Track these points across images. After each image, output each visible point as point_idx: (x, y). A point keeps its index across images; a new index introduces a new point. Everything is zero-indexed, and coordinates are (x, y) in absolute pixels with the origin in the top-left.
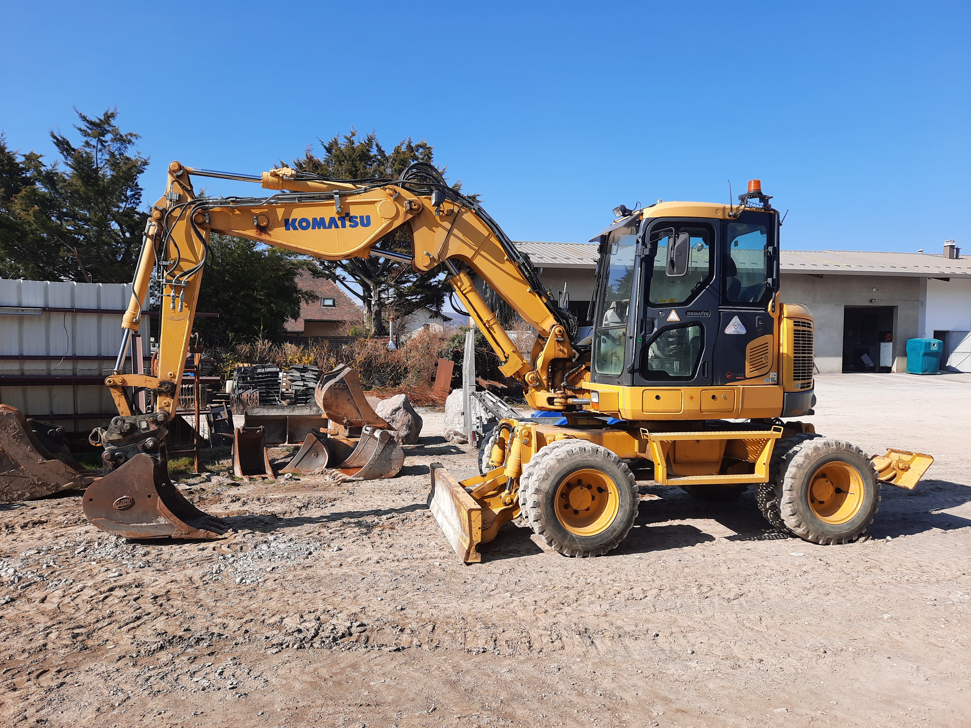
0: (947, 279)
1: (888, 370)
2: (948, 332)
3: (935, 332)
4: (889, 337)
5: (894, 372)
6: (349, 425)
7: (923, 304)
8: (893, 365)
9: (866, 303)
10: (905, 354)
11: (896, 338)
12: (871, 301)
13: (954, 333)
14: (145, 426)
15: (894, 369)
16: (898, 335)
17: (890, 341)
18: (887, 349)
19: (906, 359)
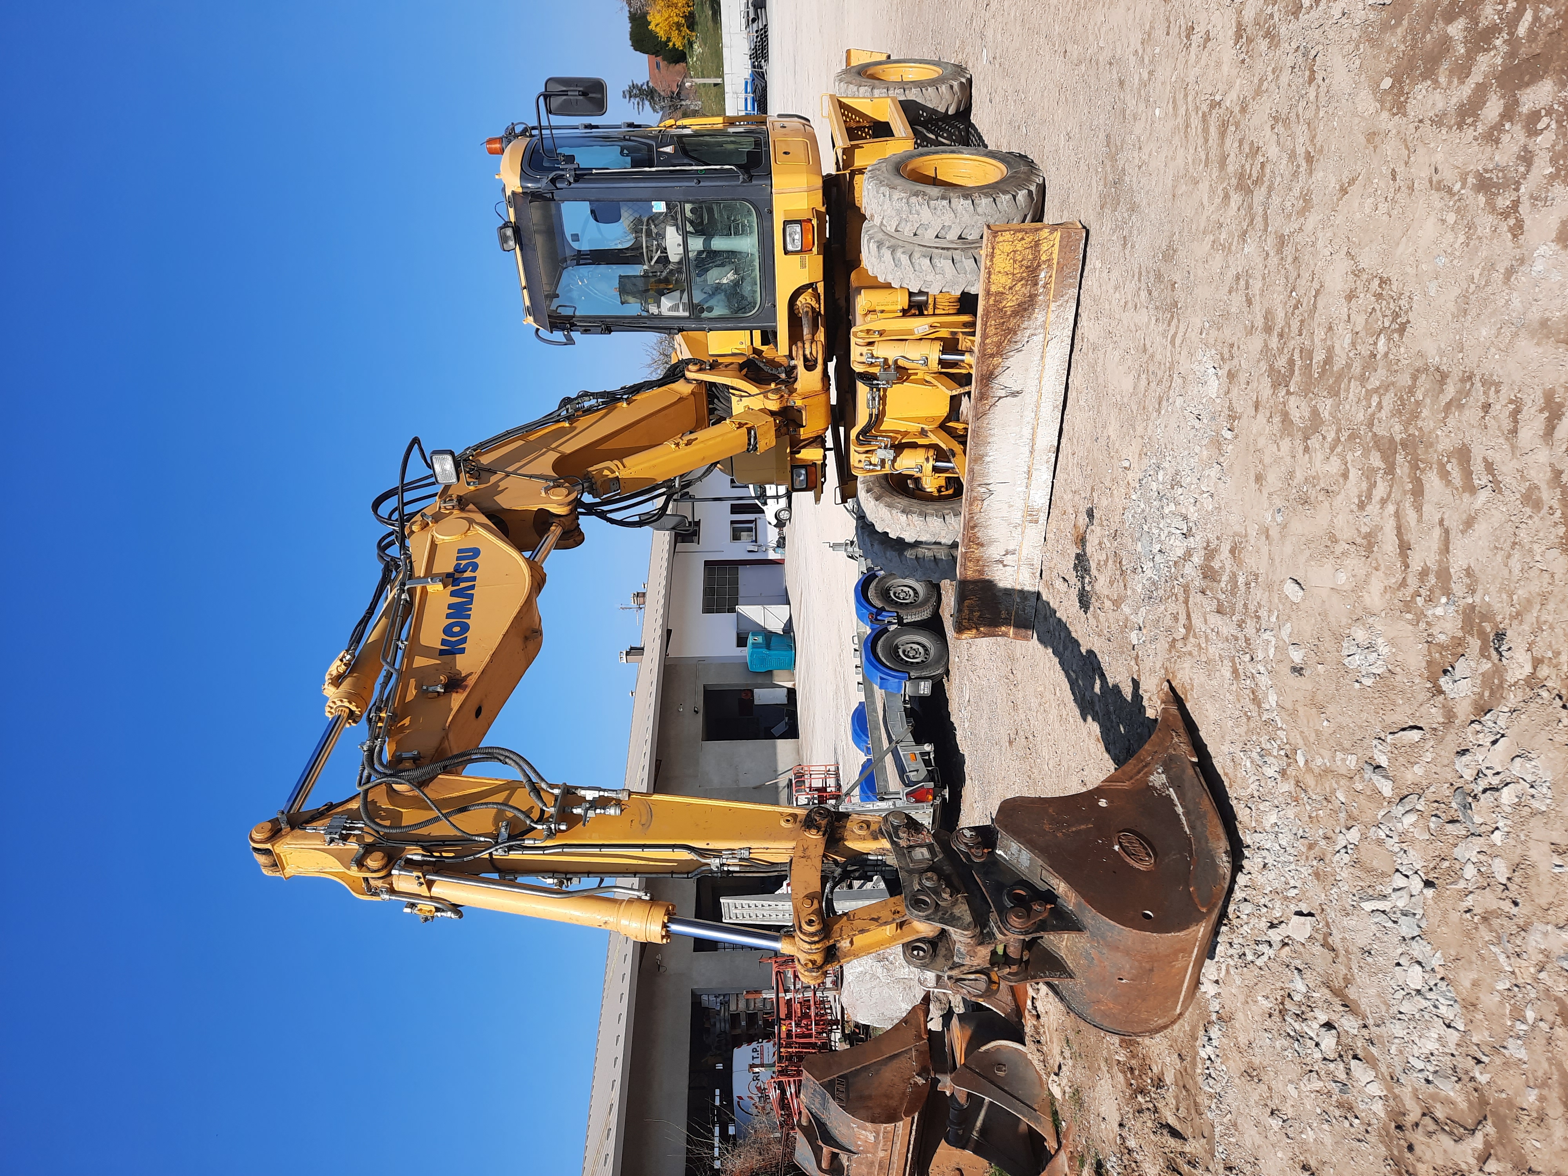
0: (669, 632)
1: (792, 693)
2: (738, 634)
3: (738, 646)
4: (747, 695)
5: (794, 685)
6: (929, 1074)
7: (702, 660)
8: (784, 687)
9: (700, 717)
10: (770, 673)
11: (747, 684)
12: (697, 712)
13: (740, 628)
14: (925, 851)
15: (789, 685)
16: (743, 682)
17: (752, 692)
18: (763, 696)
19: (775, 672)
